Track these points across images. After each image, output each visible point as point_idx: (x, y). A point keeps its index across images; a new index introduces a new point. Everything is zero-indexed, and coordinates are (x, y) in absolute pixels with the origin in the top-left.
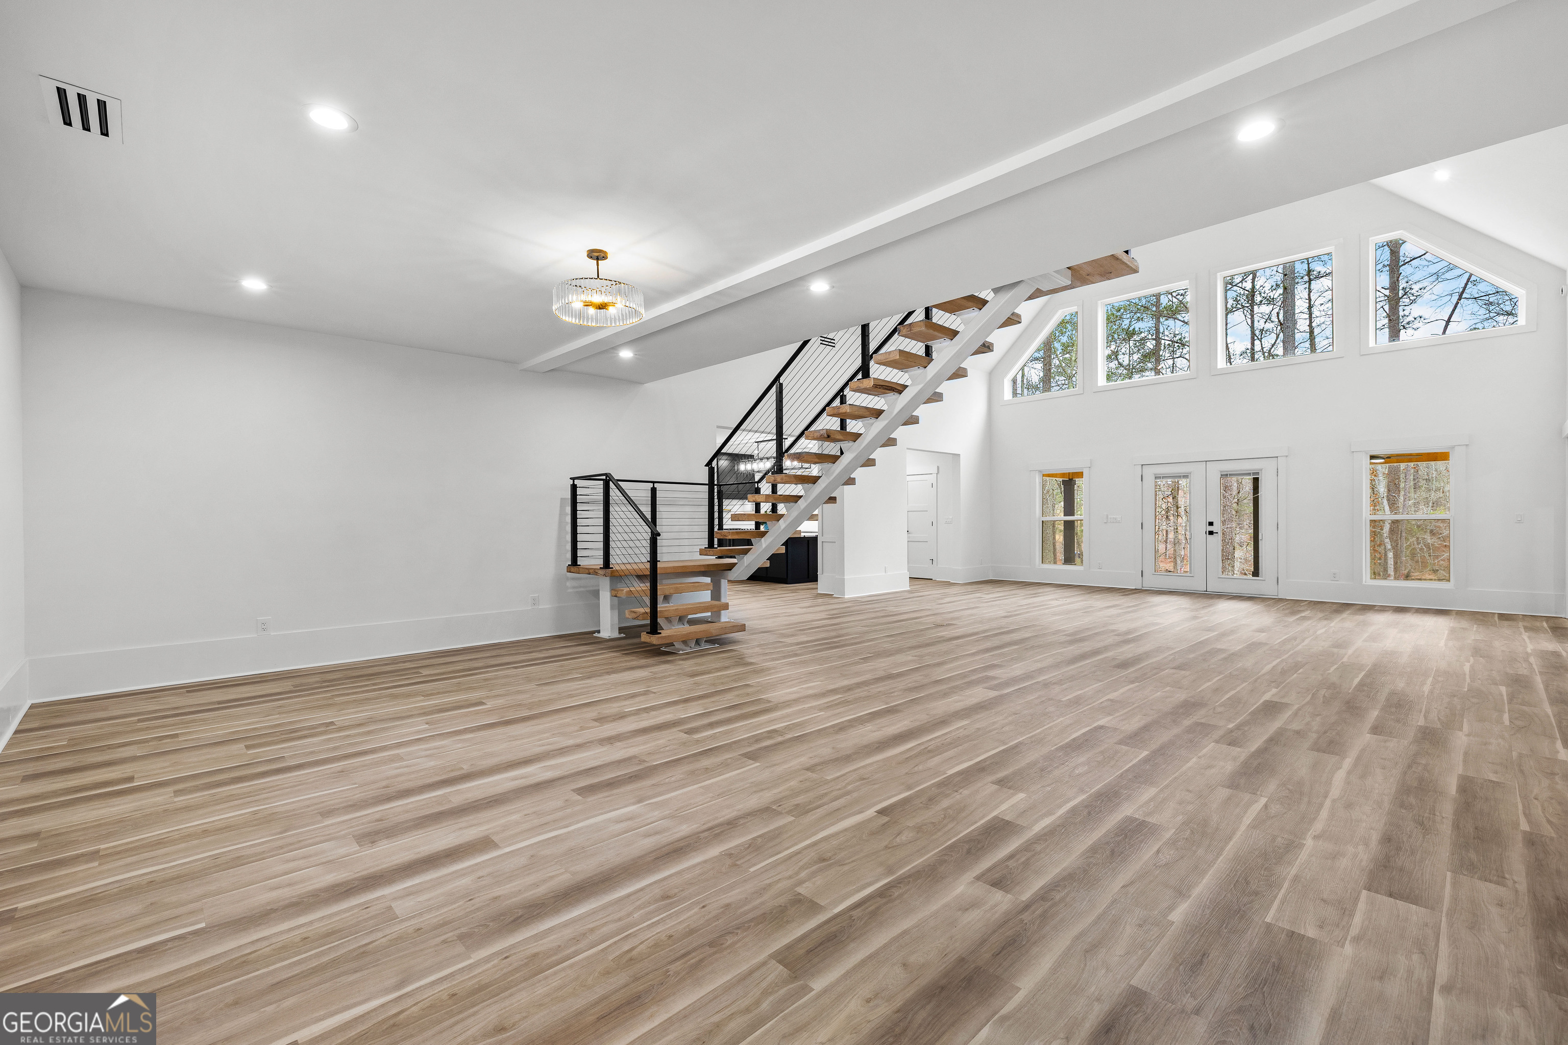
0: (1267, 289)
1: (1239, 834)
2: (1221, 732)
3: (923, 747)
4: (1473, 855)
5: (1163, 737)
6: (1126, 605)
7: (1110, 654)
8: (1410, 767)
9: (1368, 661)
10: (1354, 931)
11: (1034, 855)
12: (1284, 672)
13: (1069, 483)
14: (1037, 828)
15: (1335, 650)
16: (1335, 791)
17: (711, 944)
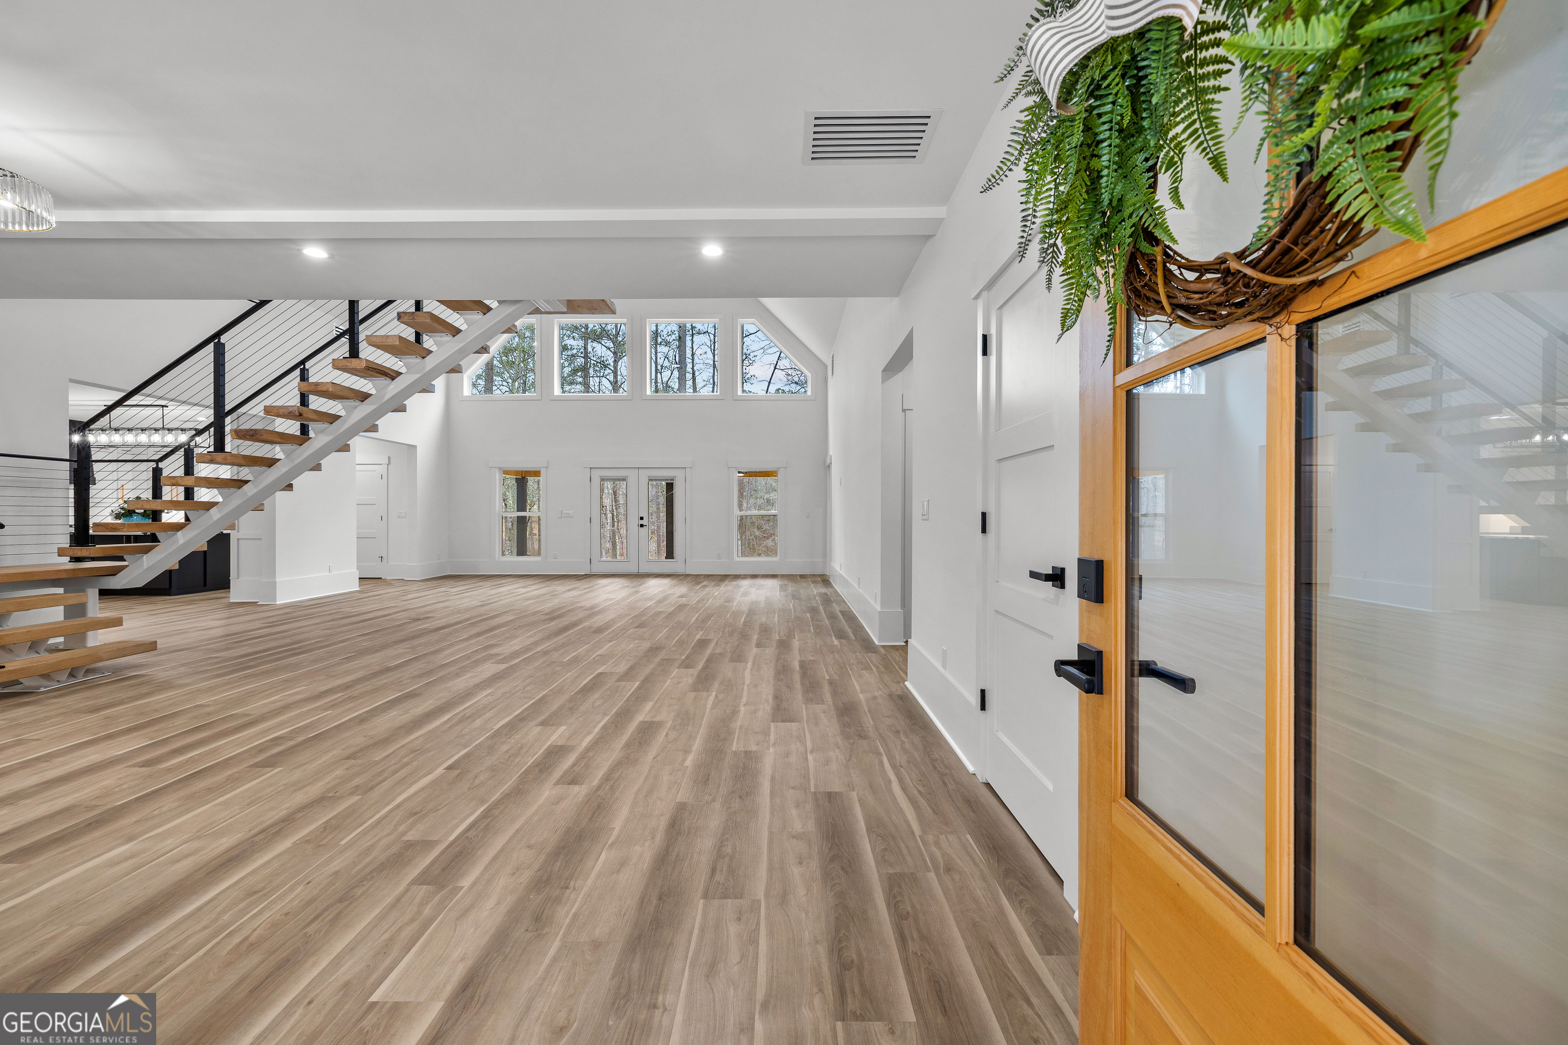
0: (665, 333)
1: (707, 713)
2: (679, 662)
3: (460, 716)
4: (810, 695)
5: (646, 671)
6: (583, 587)
7: (586, 624)
8: (777, 661)
9: (745, 608)
10: (772, 741)
11: (589, 760)
12: (703, 621)
13: (522, 480)
14: (585, 744)
15: (727, 604)
16: (748, 681)
17: (340, 900)
